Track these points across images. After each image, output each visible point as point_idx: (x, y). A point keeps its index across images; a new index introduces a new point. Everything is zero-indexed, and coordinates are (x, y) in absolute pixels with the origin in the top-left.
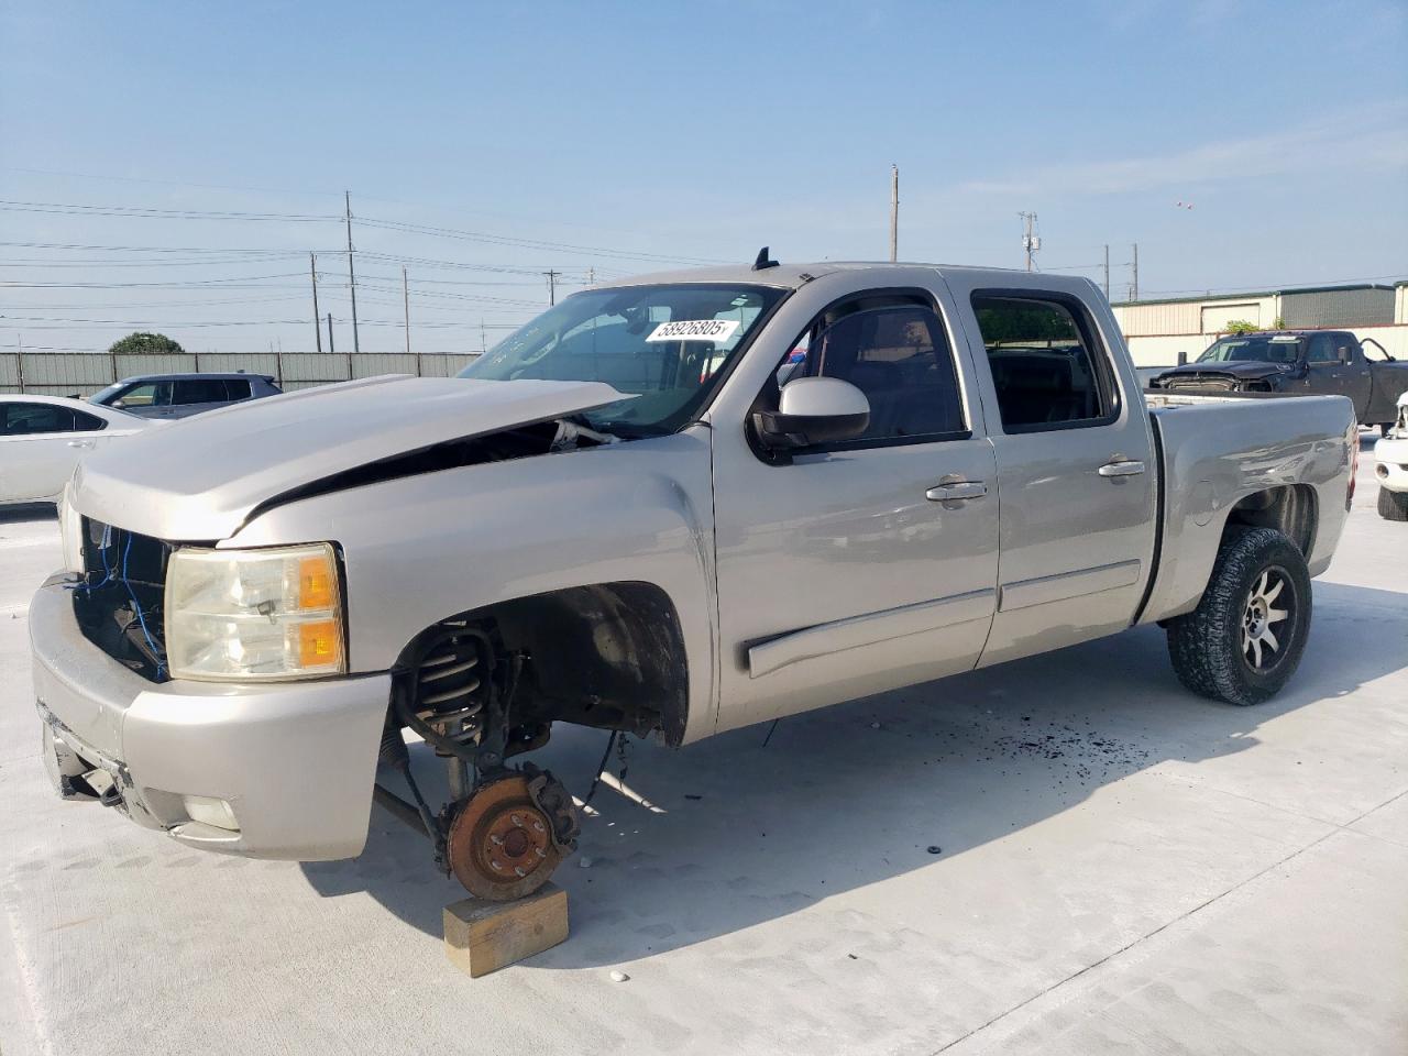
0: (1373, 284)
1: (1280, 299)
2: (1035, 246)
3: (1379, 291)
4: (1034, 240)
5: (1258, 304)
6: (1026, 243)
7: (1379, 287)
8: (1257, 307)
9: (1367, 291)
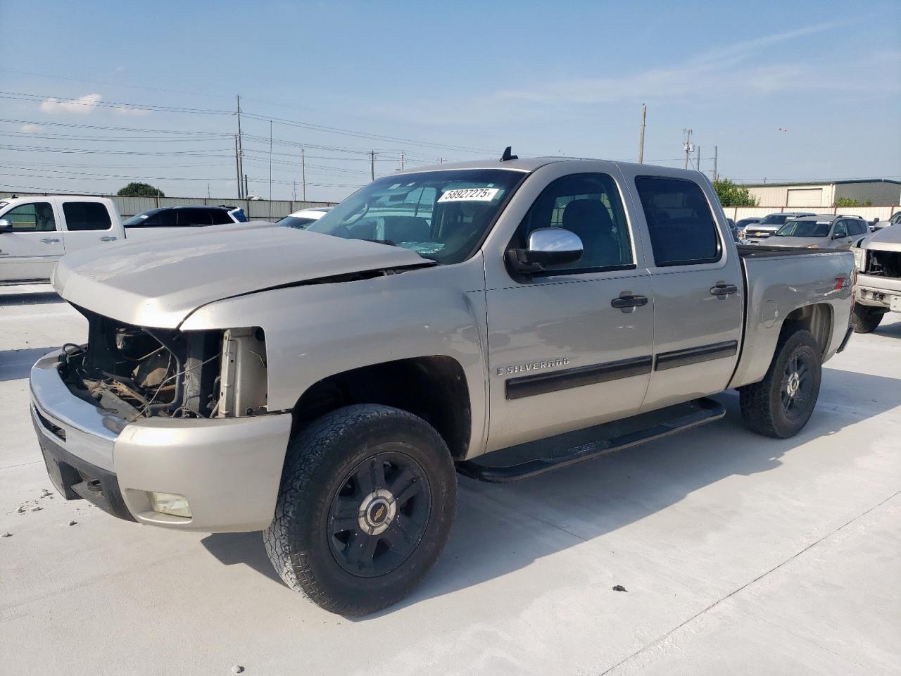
0: (883, 179)
1: (834, 186)
2: (691, 150)
3: (886, 183)
4: (691, 146)
5: (821, 189)
6: (686, 148)
7: (886, 181)
8: (820, 191)
9: (879, 183)
